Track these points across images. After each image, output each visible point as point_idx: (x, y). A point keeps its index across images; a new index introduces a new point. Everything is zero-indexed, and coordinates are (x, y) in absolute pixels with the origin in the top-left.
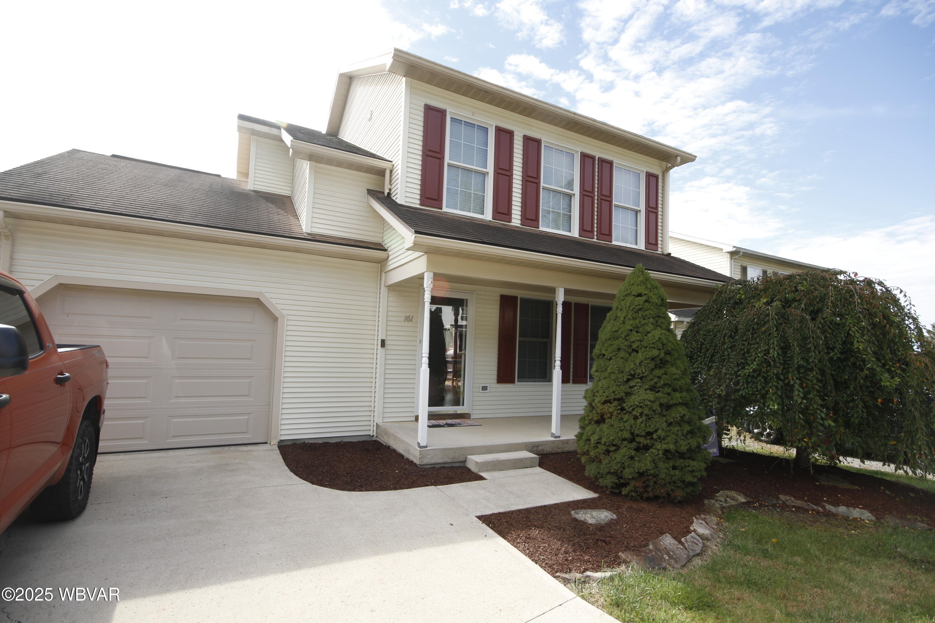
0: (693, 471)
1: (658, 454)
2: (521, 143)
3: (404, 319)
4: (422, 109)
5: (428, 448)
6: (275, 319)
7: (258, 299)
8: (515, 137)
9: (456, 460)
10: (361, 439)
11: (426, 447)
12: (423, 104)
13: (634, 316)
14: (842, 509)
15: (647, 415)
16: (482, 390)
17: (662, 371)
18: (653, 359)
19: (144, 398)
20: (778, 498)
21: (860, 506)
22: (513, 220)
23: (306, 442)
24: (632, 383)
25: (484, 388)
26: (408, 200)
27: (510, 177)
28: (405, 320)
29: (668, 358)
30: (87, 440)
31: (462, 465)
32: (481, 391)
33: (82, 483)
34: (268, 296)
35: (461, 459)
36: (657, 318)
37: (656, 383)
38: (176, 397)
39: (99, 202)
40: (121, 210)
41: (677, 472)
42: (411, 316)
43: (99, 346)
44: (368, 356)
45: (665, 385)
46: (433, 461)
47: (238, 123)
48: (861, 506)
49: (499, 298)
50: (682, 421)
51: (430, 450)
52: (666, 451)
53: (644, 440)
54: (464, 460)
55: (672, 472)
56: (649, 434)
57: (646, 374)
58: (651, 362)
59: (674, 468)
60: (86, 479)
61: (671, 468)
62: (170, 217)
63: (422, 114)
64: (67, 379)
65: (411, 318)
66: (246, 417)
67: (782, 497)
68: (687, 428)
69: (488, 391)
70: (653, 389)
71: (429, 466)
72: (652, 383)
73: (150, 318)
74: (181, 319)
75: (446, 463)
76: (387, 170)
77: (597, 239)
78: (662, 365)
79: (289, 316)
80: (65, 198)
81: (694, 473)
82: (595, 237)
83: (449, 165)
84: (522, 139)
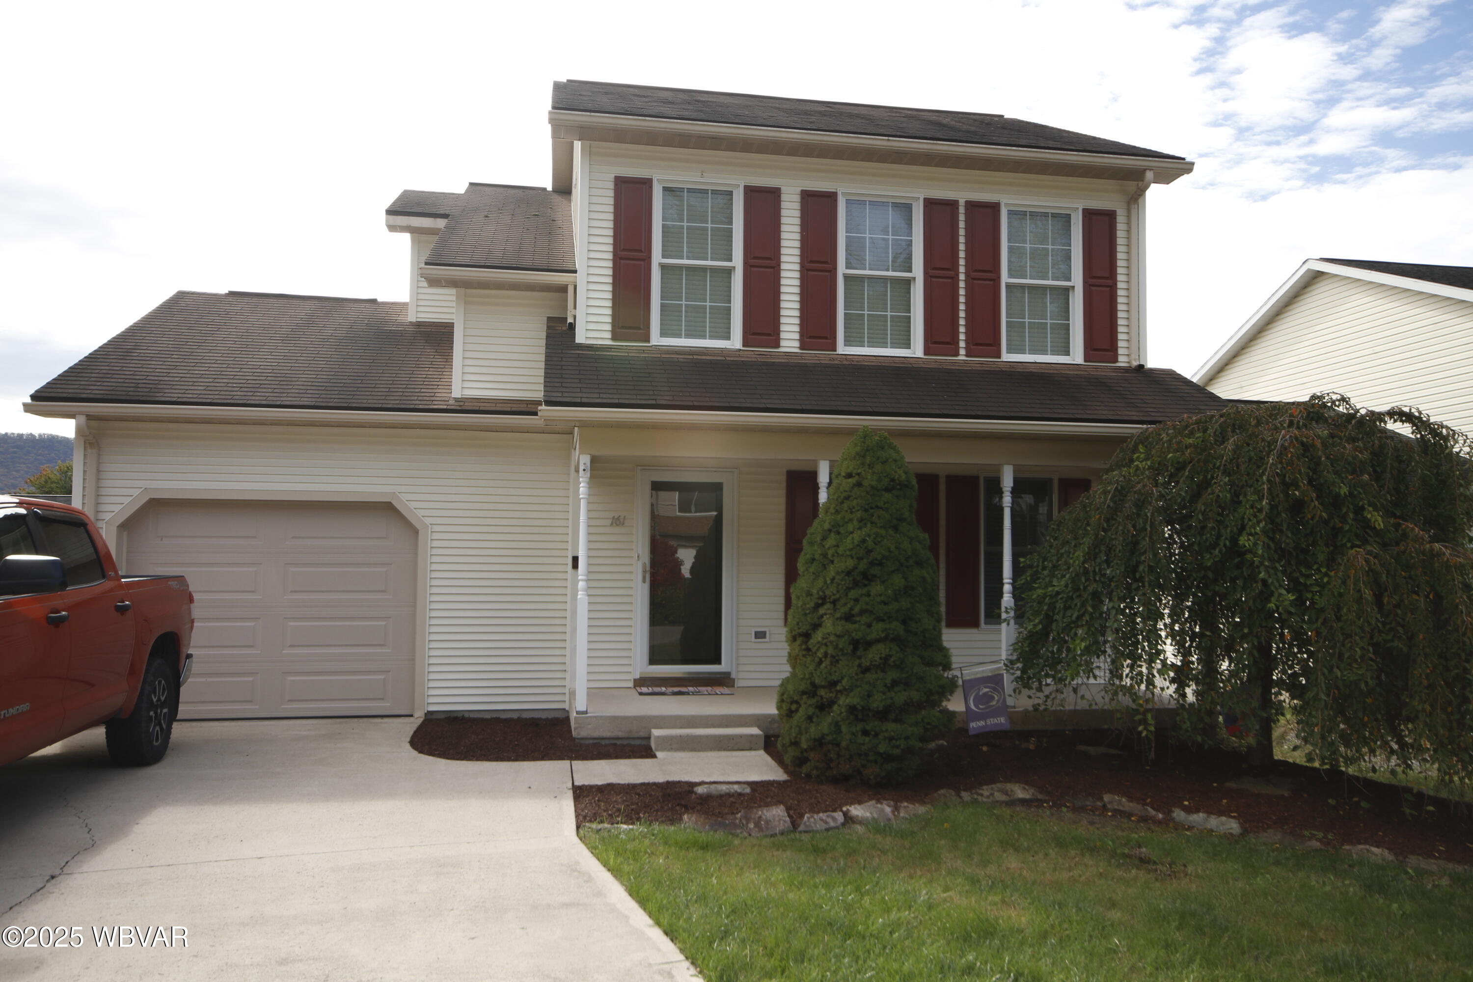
0: (891, 739)
1: (841, 713)
2: (797, 206)
3: (609, 522)
4: (611, 185)
5: (588, 715)
6: (416, 532)
7: (390, 503)
8: (784, 197)
9: (636, 735)
10: (551, 715)
11: (586, 712)
12: (611, 177)
13: (838, 508)
14: (1198, 818)
15: (833, 657)
16: (756, 637)
17: (864, 591)
18: (849, 573)
19: (252, 646)
20: (1101, 799)
21: (1233, 815)
22: (783, 343)
23: (466, 715)
24: (821, 611)
25: (760, 635)
26: (591, 334)
27: (775, 268)
28: (612, 524)
29: (876, 571)
30: (163, 682)
31: (644, 743)
32: (753, 639)
33: (158, 728)
34: (404, 497)
35: (642, 734)
36: (872, 511)
37: (851, 609)
38: (290, 646)
39: (190, 388)
40: (212, 397)
41: (867, 739)
42: (622, 517)
43: (183, 576)
44: (557, 583)
45: (862, 612)
46: (597, 734)
47: (387, 221)
48: (1236, 814)
49: (784, 478)
50: (884, 664)
51: (591, 717)
52: (852, 709)
53: (826, 693)
54: (647, 736)
55: (861, 739)
56: (833, 684)
57: (838, 596)
58: (847, 577)
59: (865, 733)
60: (164, 727)
61: (860, 733)
62: (271, 400)
63: (611, 193)
64: (127, 607)
65: (622, 521)
66: (382, 677)
67: (1107, 798)
68: (892, 675)
69: (767, 639)
70: (848, 618)
71: (591, 741)
72: (845, 609)
73: (254, 537)
74: (293, 538)
75: (618, 738)
76: (569, 286)
77: (967, 356)
78: (866, 582)
79: (434, 526)
80: (151, 388)
81: (894, 742)
82: (962, 352)
83: (663, 267)
84: (798, 198)
